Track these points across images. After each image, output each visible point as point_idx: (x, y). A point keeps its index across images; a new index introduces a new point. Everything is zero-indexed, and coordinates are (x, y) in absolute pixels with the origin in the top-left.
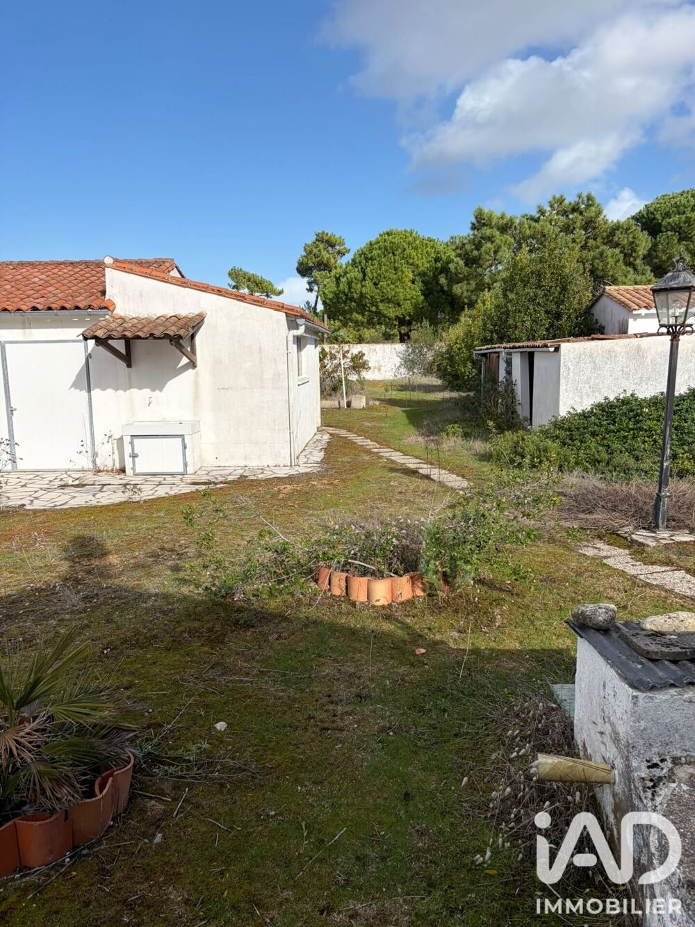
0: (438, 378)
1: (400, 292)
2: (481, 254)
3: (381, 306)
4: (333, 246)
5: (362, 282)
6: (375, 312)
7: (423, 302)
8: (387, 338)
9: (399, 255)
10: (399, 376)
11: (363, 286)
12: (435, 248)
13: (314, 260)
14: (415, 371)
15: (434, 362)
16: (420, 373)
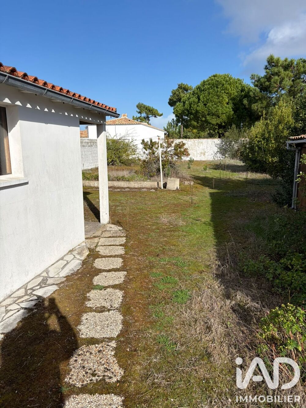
0: (241, 160)
1: (219, 109)
2: (271, 84)
3: (208, 118)
4: (187, 90)
5: (197, 103)
6: (204, 121)
7: (233, 115)
8: (211, 136)
9: (220, 88)
10: (216, 159)
11: (197, 106)
12: (241, 84)
13: (176, 98)
14: (226, 155)
15: (238, 150)
16: (229, 157)
